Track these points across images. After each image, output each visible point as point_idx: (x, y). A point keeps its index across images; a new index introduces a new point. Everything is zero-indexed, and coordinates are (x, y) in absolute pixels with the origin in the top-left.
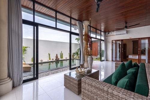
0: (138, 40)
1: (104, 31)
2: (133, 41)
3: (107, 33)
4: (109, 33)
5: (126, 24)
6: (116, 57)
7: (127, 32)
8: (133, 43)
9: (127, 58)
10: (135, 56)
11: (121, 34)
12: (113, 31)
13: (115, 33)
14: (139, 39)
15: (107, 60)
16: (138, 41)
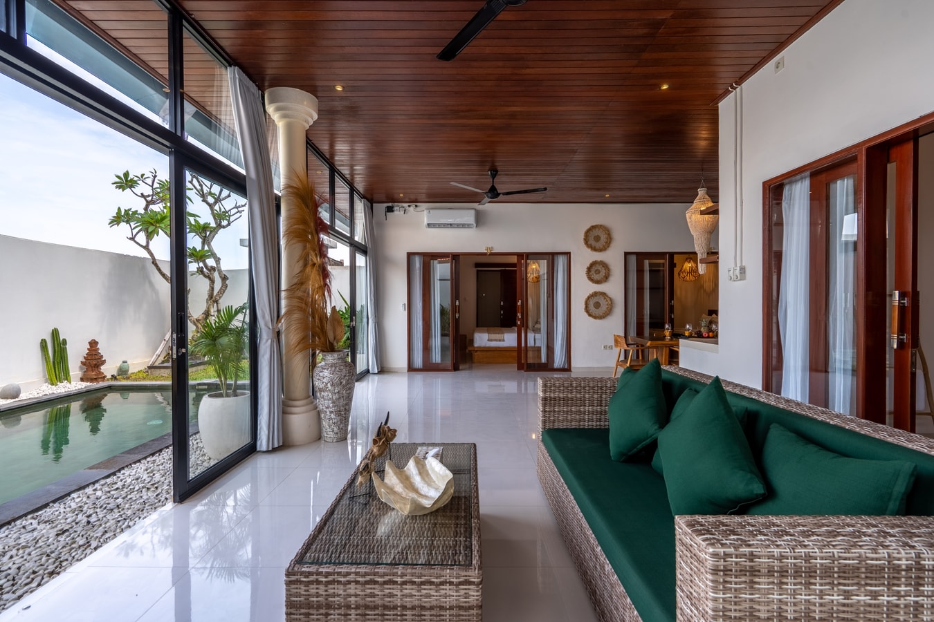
0: (514, 260)
1: (367, 190)
2: (477, 265)
3: (380, 208)
4: (390, 209)
5: (494, 176)
6: (427, 348)
7: (480, 219)
8: (478, 271)
9: (470, 348)
10: (498, 336)
11: (451, 225)
12: (415, 201)
13: (423, 214)
14: (520, 256)
15: (383, 370)
16: (514, 265)
